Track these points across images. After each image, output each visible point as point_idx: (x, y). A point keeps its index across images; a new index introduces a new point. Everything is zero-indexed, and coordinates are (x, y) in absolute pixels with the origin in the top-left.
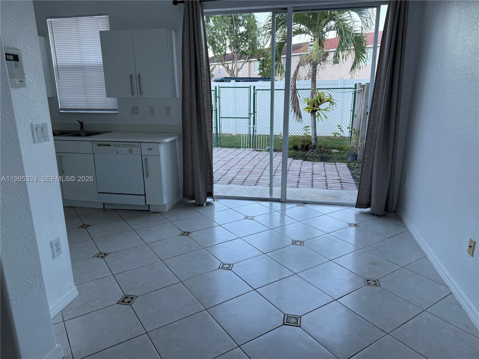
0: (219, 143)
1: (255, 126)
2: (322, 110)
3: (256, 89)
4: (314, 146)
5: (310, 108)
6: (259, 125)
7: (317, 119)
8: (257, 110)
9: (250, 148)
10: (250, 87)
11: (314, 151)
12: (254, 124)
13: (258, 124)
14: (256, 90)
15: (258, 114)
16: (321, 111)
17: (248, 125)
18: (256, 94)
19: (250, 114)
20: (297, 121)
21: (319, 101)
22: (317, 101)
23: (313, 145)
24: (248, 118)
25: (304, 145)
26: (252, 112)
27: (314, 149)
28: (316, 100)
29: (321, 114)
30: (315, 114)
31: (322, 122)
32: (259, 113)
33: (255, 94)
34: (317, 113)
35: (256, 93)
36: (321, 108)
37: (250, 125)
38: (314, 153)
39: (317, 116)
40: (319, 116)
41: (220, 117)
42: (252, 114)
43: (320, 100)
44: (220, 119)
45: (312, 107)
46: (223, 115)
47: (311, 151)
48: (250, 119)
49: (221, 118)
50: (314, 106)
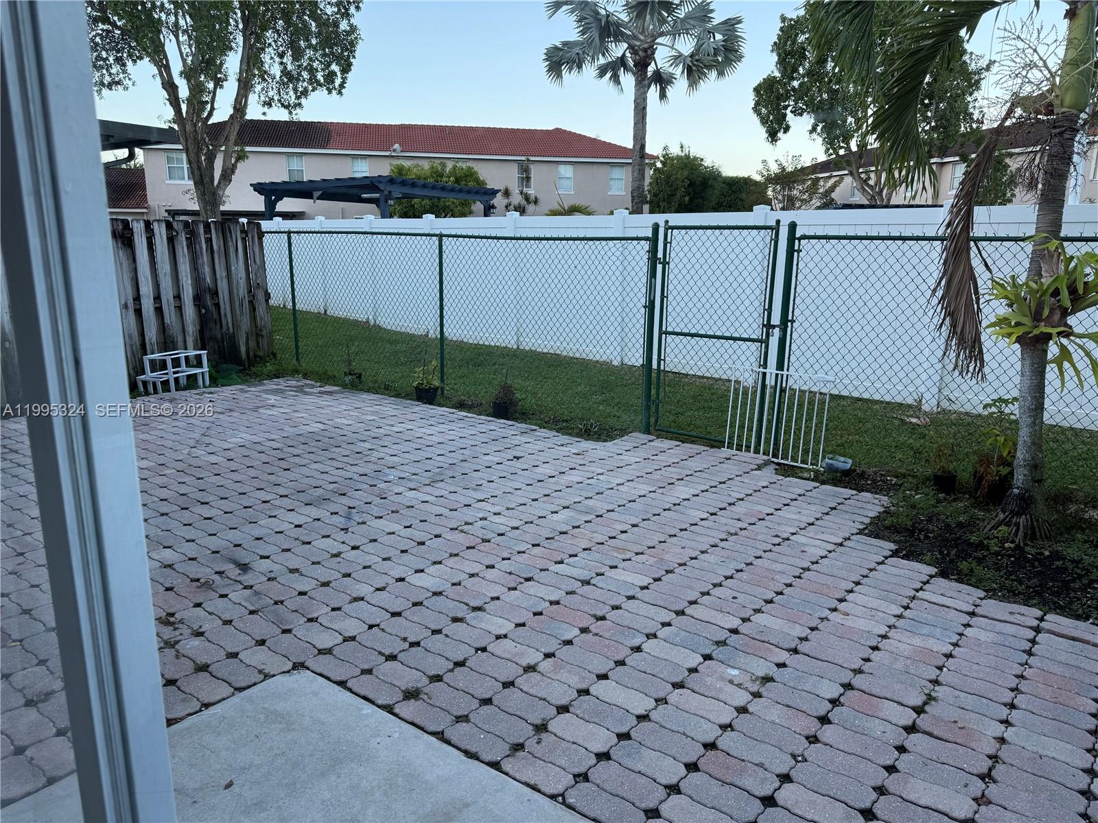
0: (652, 420)
1: (785, 373)
2: (1081, 336)
3: (798, 235)
4: (1021, 497)
5: (1018, 324)
6: (801, 371)
7: (1051, 373)
8: (799, 311)
9: (757, 451)
10: (776, 228)
11: (1017, 525)
12: (780, 366)
13: (797, 365)
14: (800, 239)
15: (800, 330)
16: (1078, 340)
17: (760, 366)
18: (799, 251)
19: (769, 326)
20: (957, 373)
21: (1065, 294)
22: (1056, 293)
23: (1016, 491)
24: (760, 341)
25: (981, 479)
26: (776, 319)
27: (1019, 514)
28: (1051, 291)
29: (1075, 357)
30: (1045, 352)
31: (1077, 392)
32: (806, 325)
33: (796, 254)
34: (1053, 350)
35: (796, 248)
36: (1078, 330)
37: (765, 366)
38: (1016, 535)
39: (1052, 362)
40: (1066, 365)
41: (664, 329)
42: (774, 327)
43: (1072, 290)
44: (664, 336)
45: (1027, 321)
46: (674, 324)
47: (1001, 516)
48: (767, 347)
49: (667, 333)
50: (1037, 317)
